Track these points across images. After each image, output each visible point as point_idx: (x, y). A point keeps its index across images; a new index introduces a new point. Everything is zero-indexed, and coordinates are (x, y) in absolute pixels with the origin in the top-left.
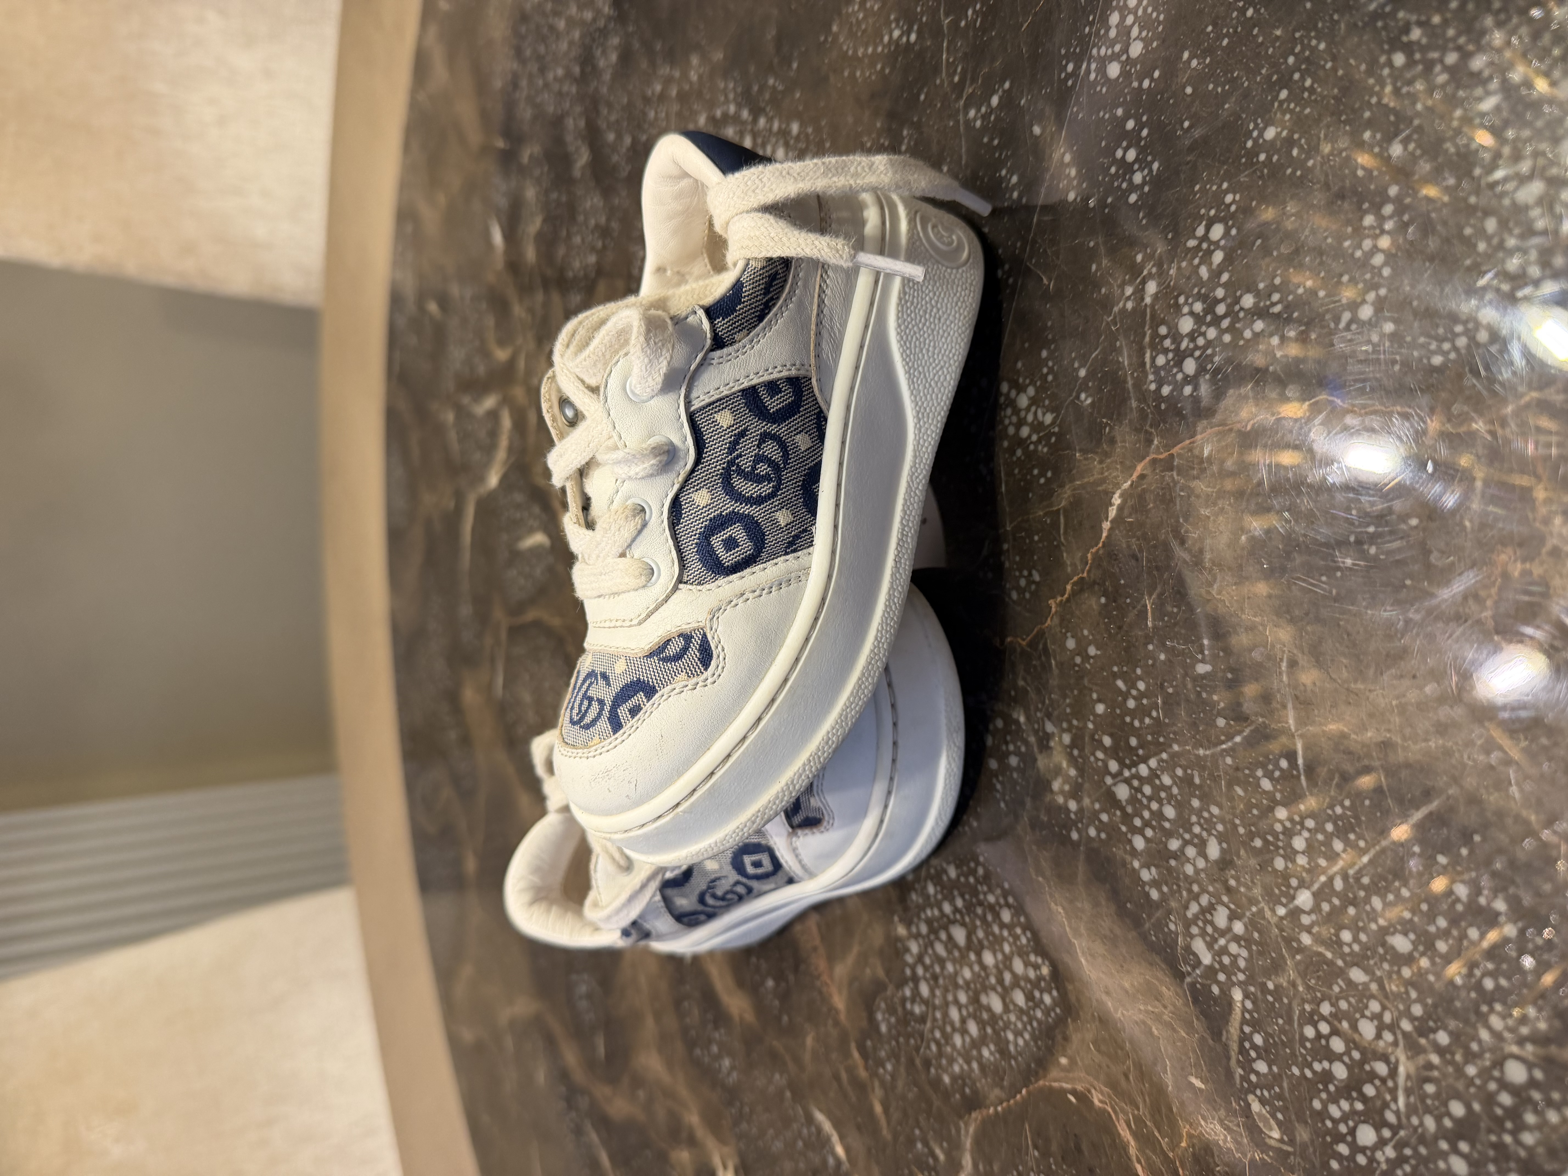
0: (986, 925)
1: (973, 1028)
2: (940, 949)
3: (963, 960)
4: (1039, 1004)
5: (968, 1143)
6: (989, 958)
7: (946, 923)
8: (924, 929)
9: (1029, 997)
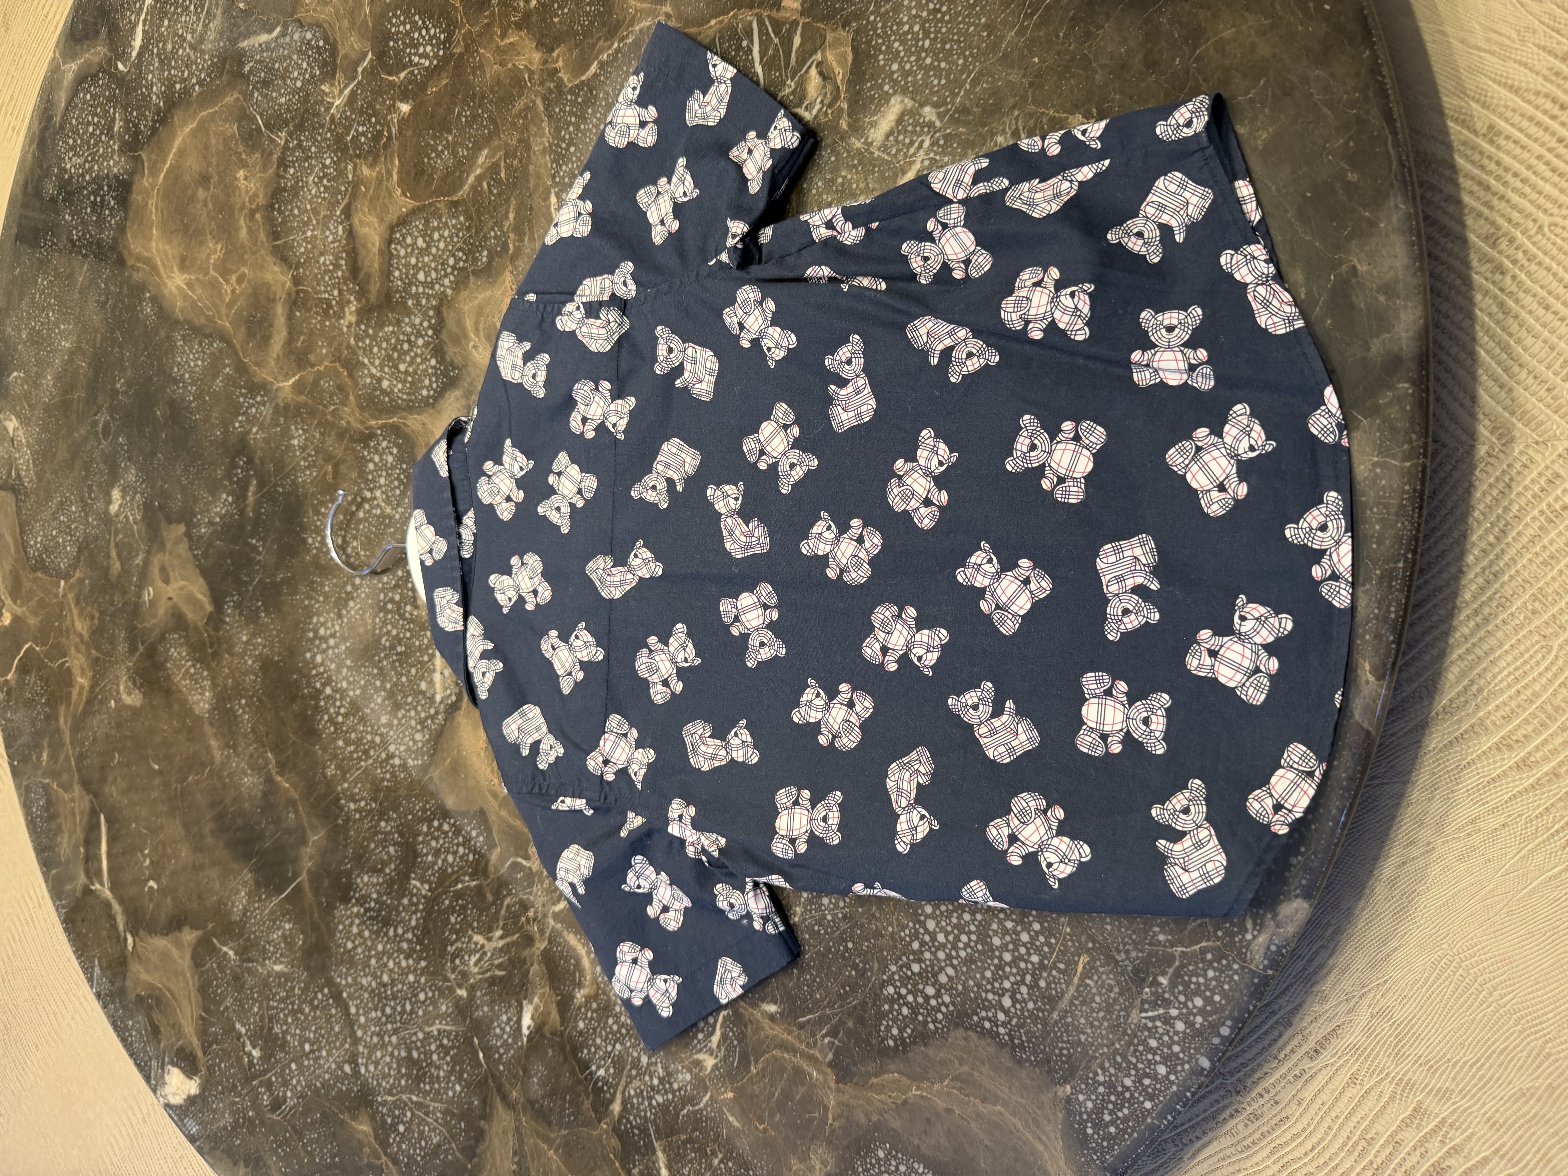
0: (407, 274)
1: (436, 236)
2: (434, 275)
3: (426, 265)
4: (403, 235)
5: (466, 187)
6: (413, 261)
7: (425, 284)
8: (437, 287)
9: (404, 239)
